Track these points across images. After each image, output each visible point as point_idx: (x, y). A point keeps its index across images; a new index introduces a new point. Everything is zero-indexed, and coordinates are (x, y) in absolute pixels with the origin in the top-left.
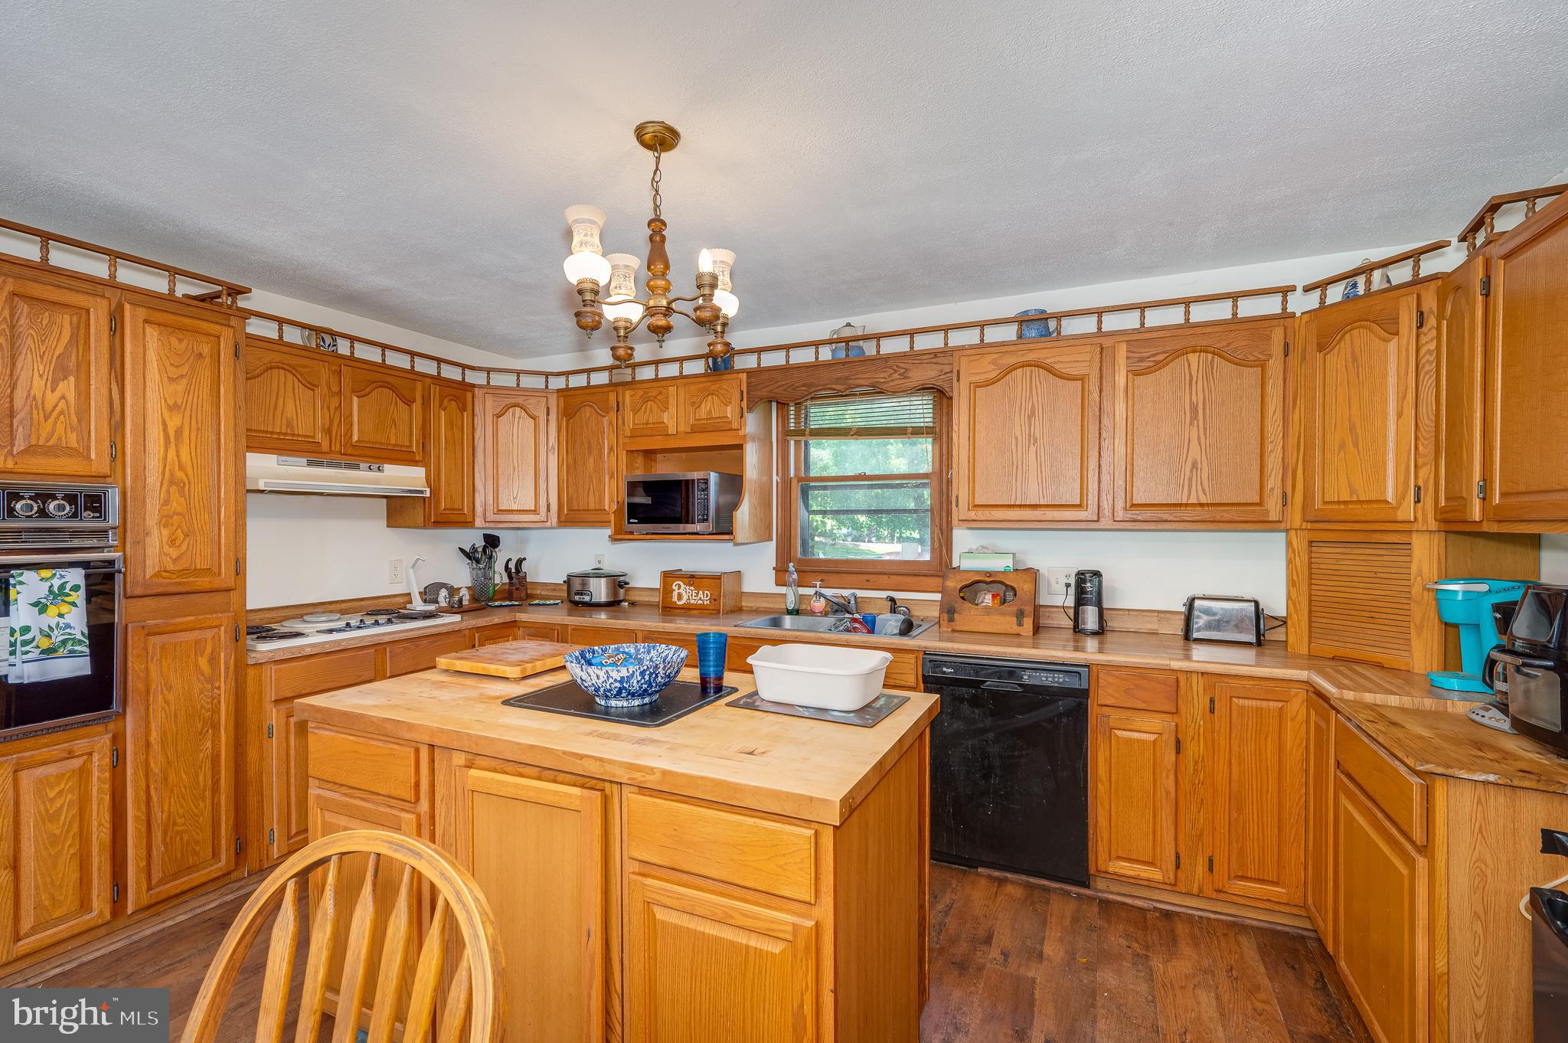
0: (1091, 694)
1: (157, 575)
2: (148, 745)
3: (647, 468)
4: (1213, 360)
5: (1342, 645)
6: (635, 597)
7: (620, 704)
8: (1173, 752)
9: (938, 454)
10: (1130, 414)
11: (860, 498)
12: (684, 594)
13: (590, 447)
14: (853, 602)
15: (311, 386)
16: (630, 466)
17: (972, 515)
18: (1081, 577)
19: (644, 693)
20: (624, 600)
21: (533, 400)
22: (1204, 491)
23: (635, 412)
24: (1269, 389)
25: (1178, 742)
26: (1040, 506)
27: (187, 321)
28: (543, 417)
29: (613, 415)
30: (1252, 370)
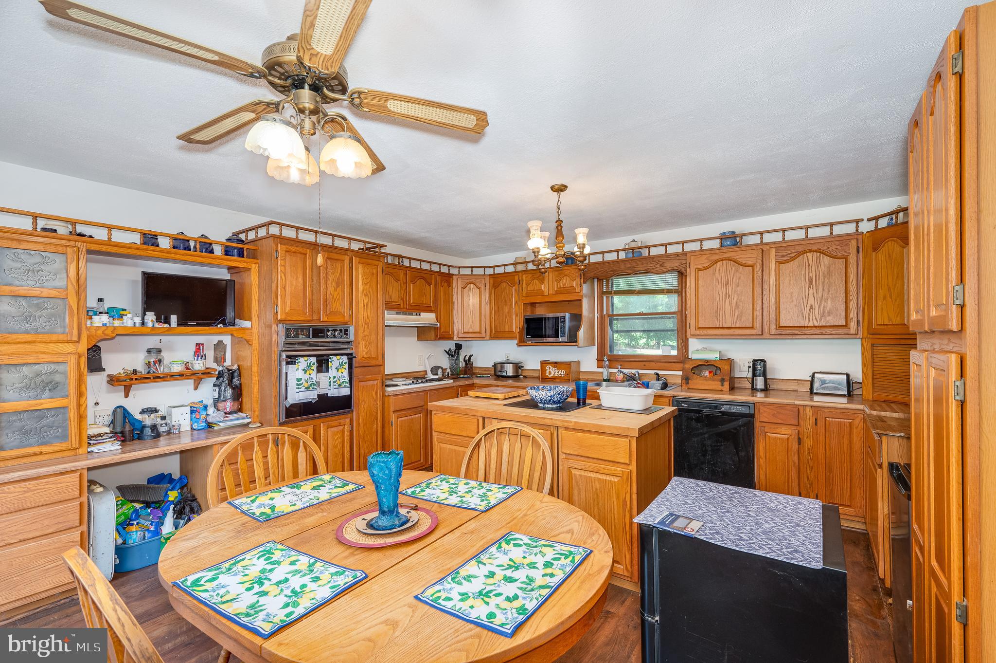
0: (756, 416)
1: (361, 359)
2: (359, 424)
3: (532, 312)
4: (820, 255)
5: (889, 394)
6: (526, 374)
7: (549, 406)
8: (797, 444)
9: (680, 302)
10: (777, 283)
11: (638, 324)
12: (552, 372)
13: (506, 301)
14: (637, 375)
15: (397, 280)
16: (525, 310)
17: (698, 332)
18: (755, 362)
19: (558, 402)
20: (521, 375)
21: (479, 280)
22: (816, 319)
23: (528, 285)
24: (850, 270)
25: (799, 439)
26: (732, 328)
27: (370, 261)
28: (483, 288)
29: (517, 286)
30: (840, 260)
